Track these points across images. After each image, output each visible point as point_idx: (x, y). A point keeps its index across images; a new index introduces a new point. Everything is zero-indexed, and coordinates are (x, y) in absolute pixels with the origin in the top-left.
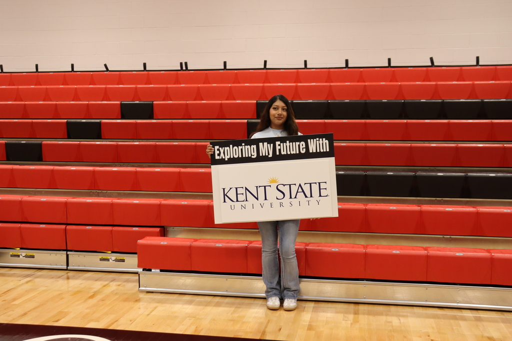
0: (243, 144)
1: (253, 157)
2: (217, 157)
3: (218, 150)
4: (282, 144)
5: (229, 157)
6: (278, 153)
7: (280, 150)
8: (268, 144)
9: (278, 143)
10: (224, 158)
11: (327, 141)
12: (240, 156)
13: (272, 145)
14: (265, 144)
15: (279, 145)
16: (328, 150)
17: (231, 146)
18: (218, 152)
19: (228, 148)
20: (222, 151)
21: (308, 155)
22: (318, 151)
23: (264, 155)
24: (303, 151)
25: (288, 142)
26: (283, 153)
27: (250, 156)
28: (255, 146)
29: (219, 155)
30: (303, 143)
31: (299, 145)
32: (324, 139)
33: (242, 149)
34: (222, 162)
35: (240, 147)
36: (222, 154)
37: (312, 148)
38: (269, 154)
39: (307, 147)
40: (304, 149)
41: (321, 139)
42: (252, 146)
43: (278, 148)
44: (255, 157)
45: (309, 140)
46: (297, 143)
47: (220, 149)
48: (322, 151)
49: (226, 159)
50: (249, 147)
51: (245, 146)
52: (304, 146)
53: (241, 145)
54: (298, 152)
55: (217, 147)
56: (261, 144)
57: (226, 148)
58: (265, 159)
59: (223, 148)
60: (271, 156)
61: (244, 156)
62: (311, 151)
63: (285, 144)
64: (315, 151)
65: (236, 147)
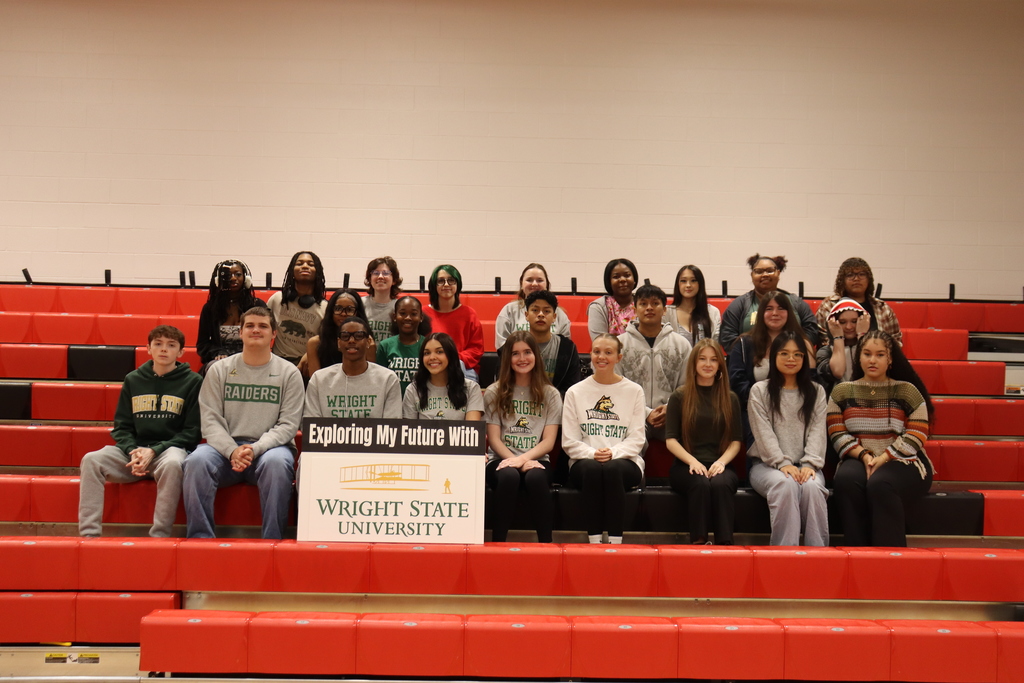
0: (354, 425)
1: (365, 445)
2: (312, 441)
3: (315, 430)
4: (410, 430)
5: (330, 442)
6: (403, 443)
7: (407, 438)
8: (390, 427)
9: (405, 428)
10: (322, 442)
11: (476, 432)
12: (347, 442)
13: (396, 430)
14: (387, 427)
15: (407, 431)
16: (477, 445)
17: (335, 426)
18: (314, 433)
19: (330, 428)
20: (320, 431)
21: (447, 449)
22: (463, 445)
23: (383, 443)
24: (440, 443)
25: (419, 427)
26: (410, 443)
27: (361, 442)
28: (370, 430)
29: (315, 437)
30: (441, 431)
31: (435, 434)
32: (472, 428)
33: (350, 432)
34: (319, 448)
35: (348, 429)
36: (320, 437)
37: (454, 440)
38: (390, 443)
39: (447, 438)
40: (443, 441)
41: (468, 428)
42: (367, 429)
43: (404, 434)
44: (369, 444)
45: (450, 428)
46: (433, 431)
47: (318, 428)
48: (468, 445)
49: (326, 445)
50: (361, 429)
51: (355, 427)
52: (443, 436)
53: (350, 426)
54: (432, 444)
55: (313, 426)
56: (379, 427)
57: (327, 429)
58: (384, 449)
59: (323, 428)
60: (392, 445)
61: (353, 442)
62: (452, 444)
63: (415, 430)
64: (457, 444)
65: (341, 428)
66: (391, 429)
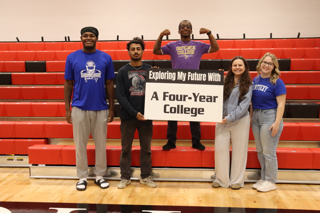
0: (168, 71)
1: (173, 80)
2: (150, 78)
3: (152, 73)
5: (158, 78)
6: (189, 79)
7: (190, 77)
9: (189, 73)
10: (154, 78)
11: (220, 75)
12: (165, 79)
13: (186, 74)
16: (220, 81)
17: (160, 72)
18: (151, 75)
19: (158, 73)
20: (154, 74)
21: (207, 82)
22: (214, 81)
23: (180, 79)
25: (196, 73)
26: (192, 79)
27: (171, 79)
28: (175, 74)
30: (205, 75)
31: (202, 76)
32: (218, 74)
34: (153, 81)
36: (154, 76)
37: (210, 78)
38: (183, 79)
39: (207, 78)
40: (205, 79)
41: (216, 74)
42: (173, 73)
45: (209, 73)
48: (216, 81)
49: (156, 80)
50: (171, 73)
51: (169, 72)
52: (205, 77)
54: (201, 80)
56: (179, 73)
57: (156, 73)
58: (180, 82)
61: (167, 79)
62: (209, 80)
63: (193, 74)
64: (211, 80)
65: (163, 73)
66: (184, 74)
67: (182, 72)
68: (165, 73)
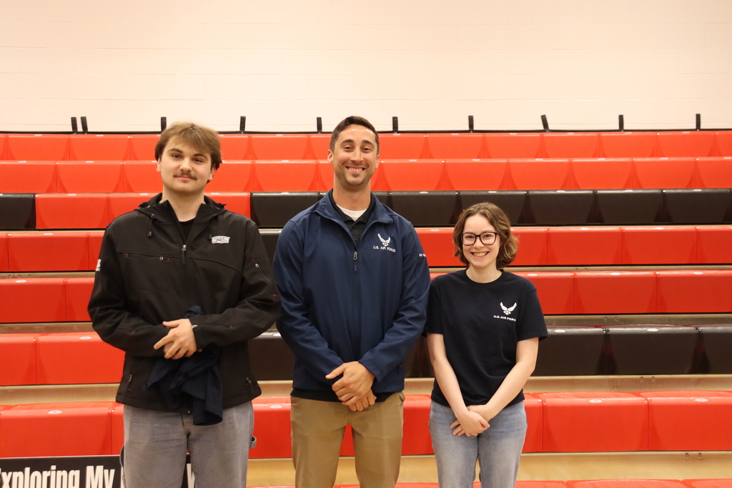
0: (54, 467)
8: (104, 468)
13: (113, 471)
14: (100, 468)
17: (27, 470)
19: (20, 474)
20: (6, 477)
28: (77, 473)
33: (49, 478)
35: (46, 474)
42: (72, 472)
47: (4, 474)
50: (64, 473)
51: (56, 470)
53: (48, 469)
56: (90, 469)
57: (16, 474)
59: (10, 473)
65: (37, 473)
66: (106, 471)
67: (102, 467)
68: (45, 473)
